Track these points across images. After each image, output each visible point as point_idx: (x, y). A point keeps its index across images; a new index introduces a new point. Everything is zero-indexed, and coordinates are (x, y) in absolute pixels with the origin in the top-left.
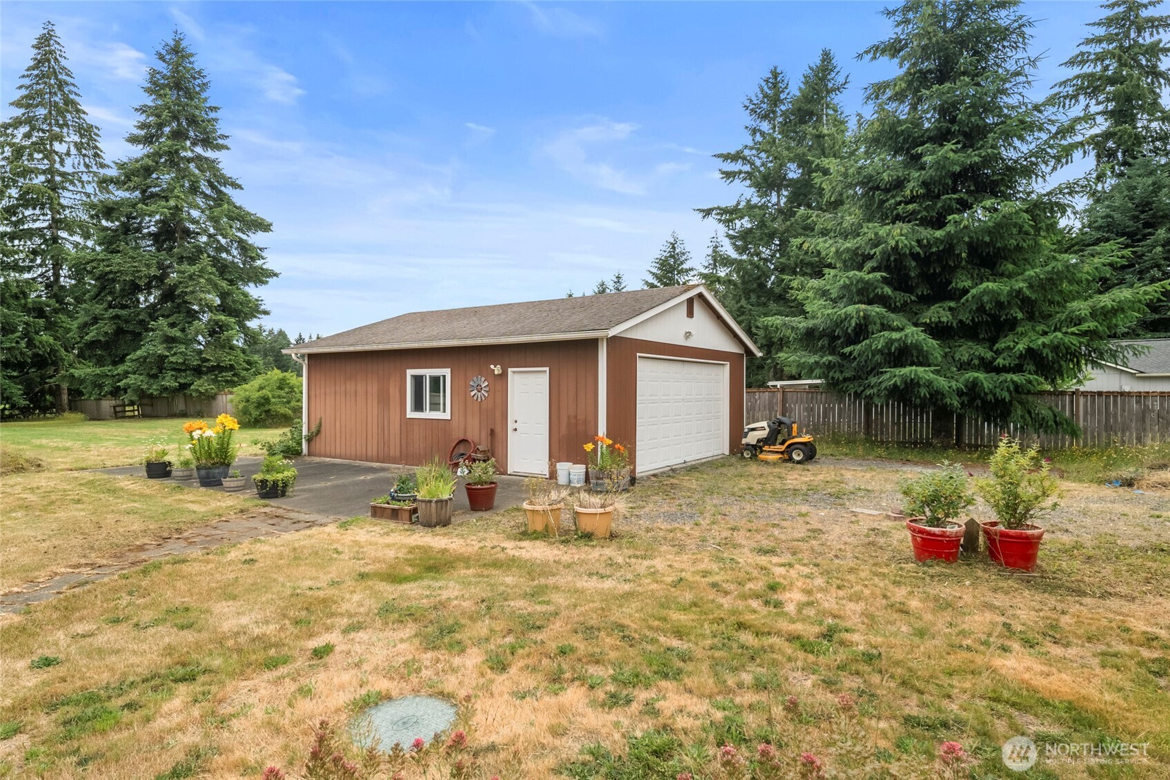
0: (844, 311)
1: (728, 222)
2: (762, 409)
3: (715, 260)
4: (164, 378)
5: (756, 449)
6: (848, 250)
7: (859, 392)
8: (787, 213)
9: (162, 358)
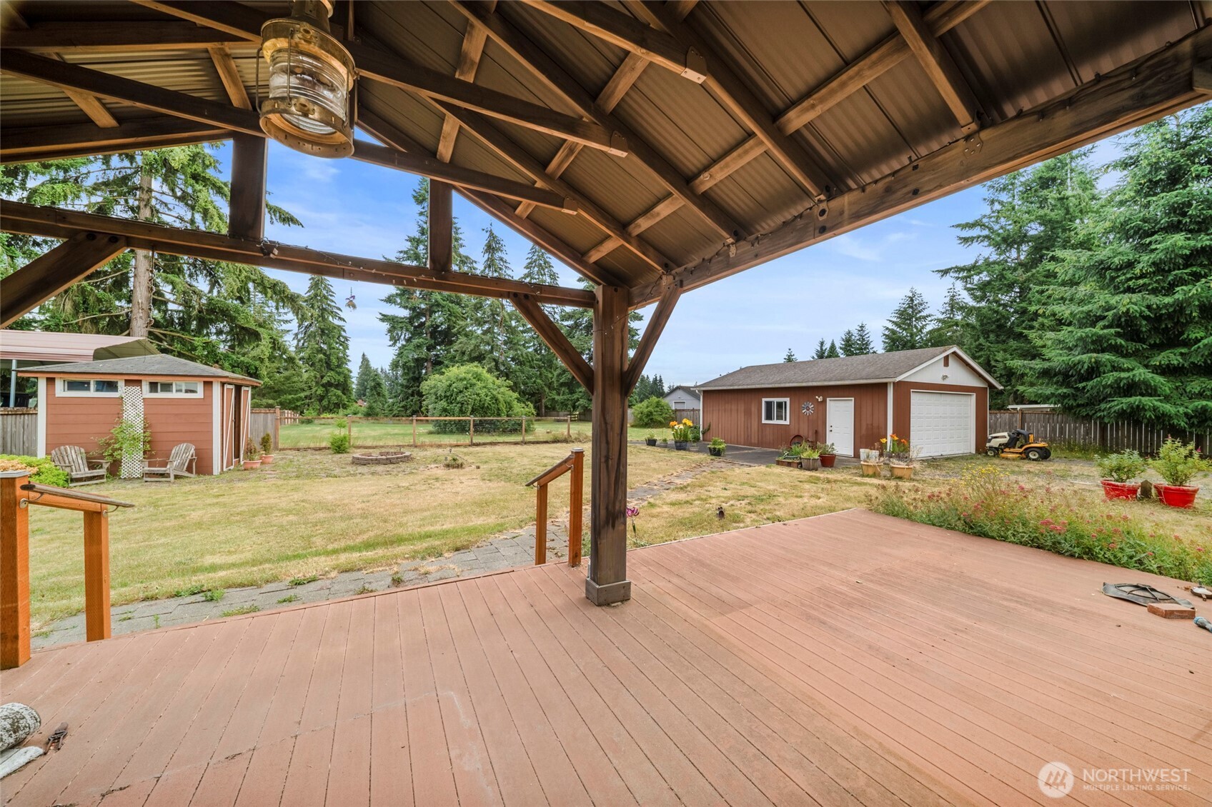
0: (1078, 358)
1: (965, 279)
2: (1003, 425)
3: (952, 307)
5: (997, 451)
6: (1082, 312)
7: (1091, 414)
8: (1026, 266)
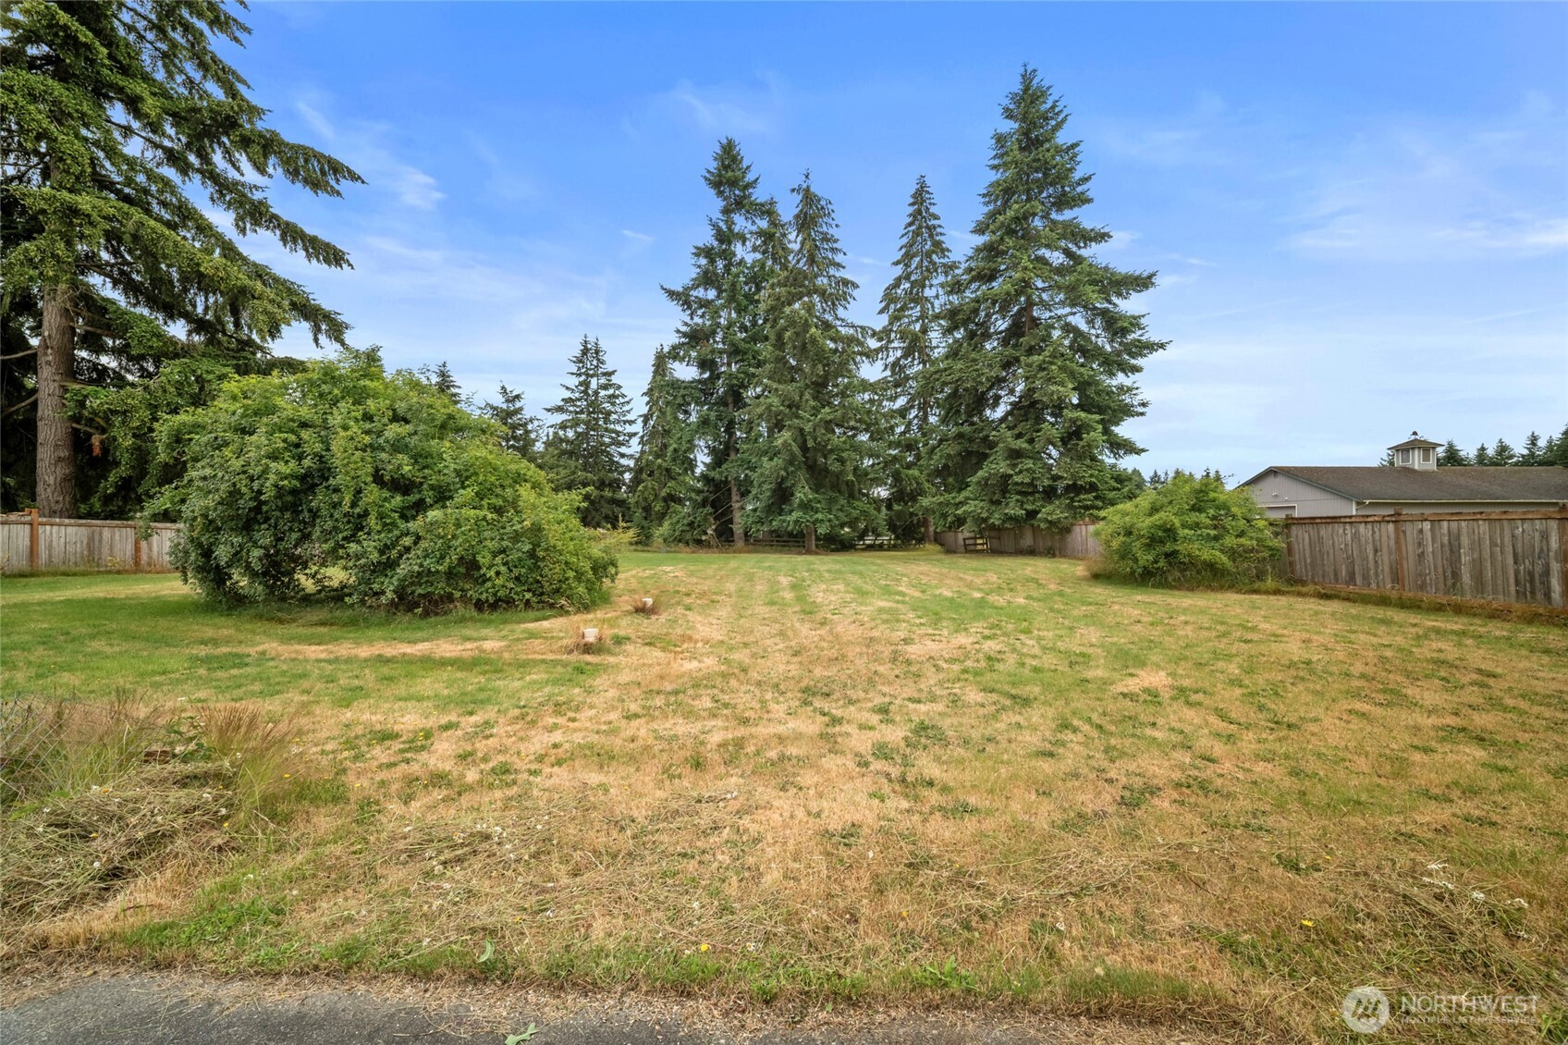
4: (1007, 504)
9: (1007, 477)
